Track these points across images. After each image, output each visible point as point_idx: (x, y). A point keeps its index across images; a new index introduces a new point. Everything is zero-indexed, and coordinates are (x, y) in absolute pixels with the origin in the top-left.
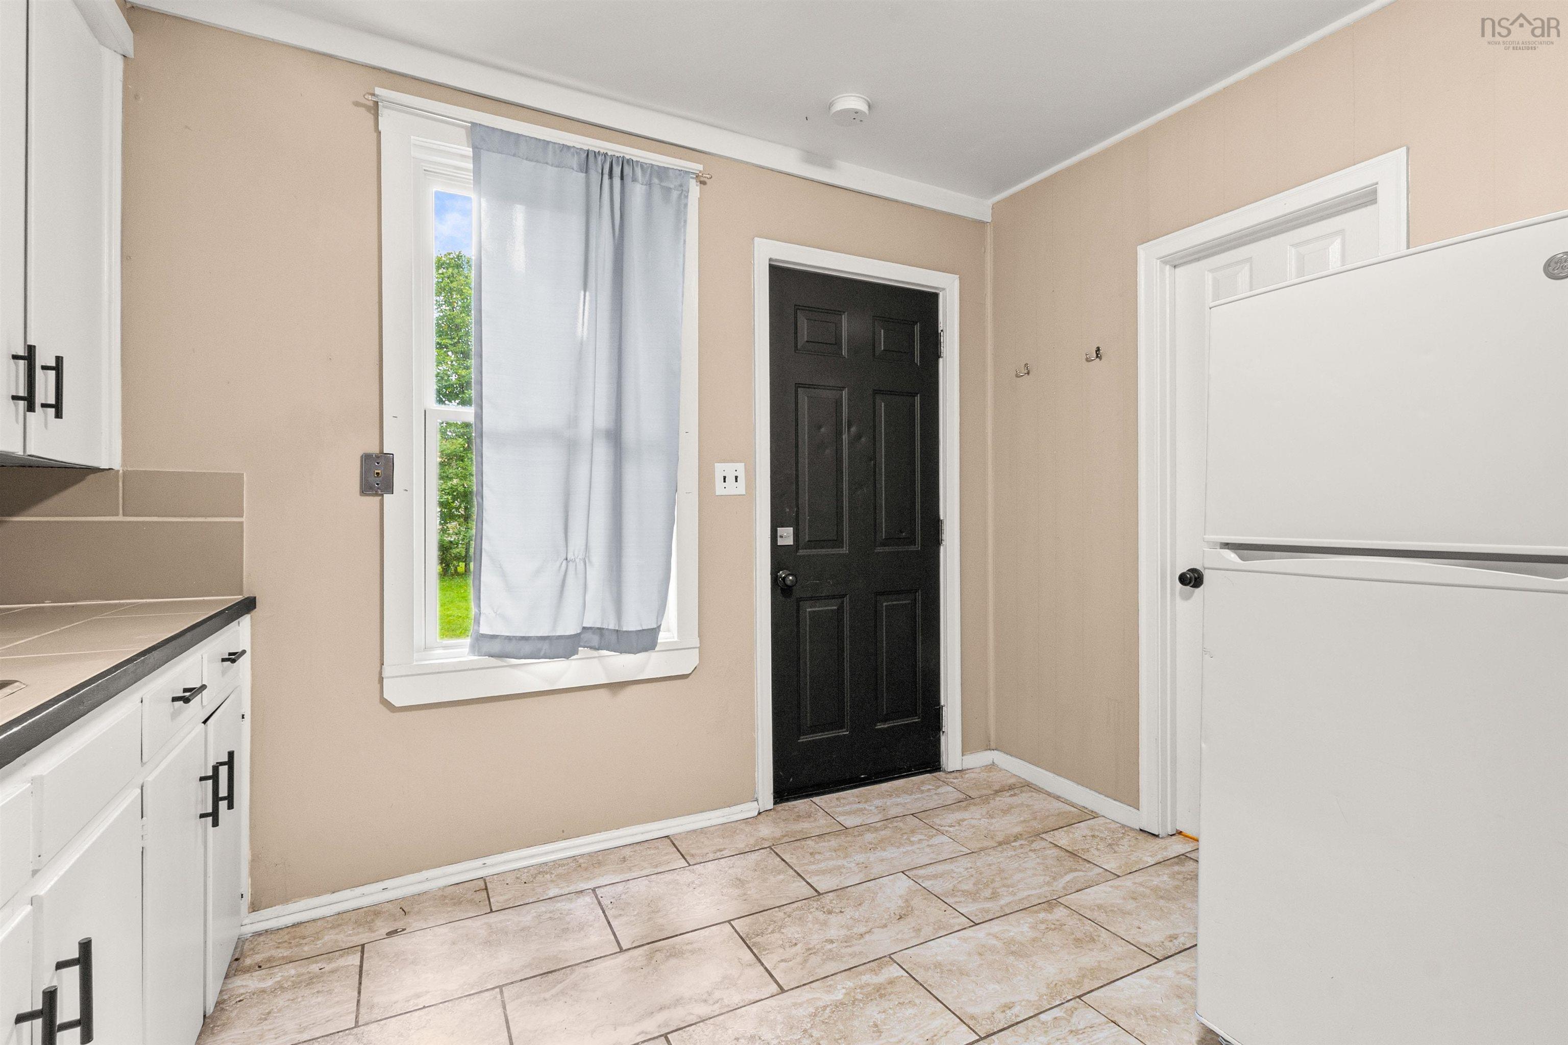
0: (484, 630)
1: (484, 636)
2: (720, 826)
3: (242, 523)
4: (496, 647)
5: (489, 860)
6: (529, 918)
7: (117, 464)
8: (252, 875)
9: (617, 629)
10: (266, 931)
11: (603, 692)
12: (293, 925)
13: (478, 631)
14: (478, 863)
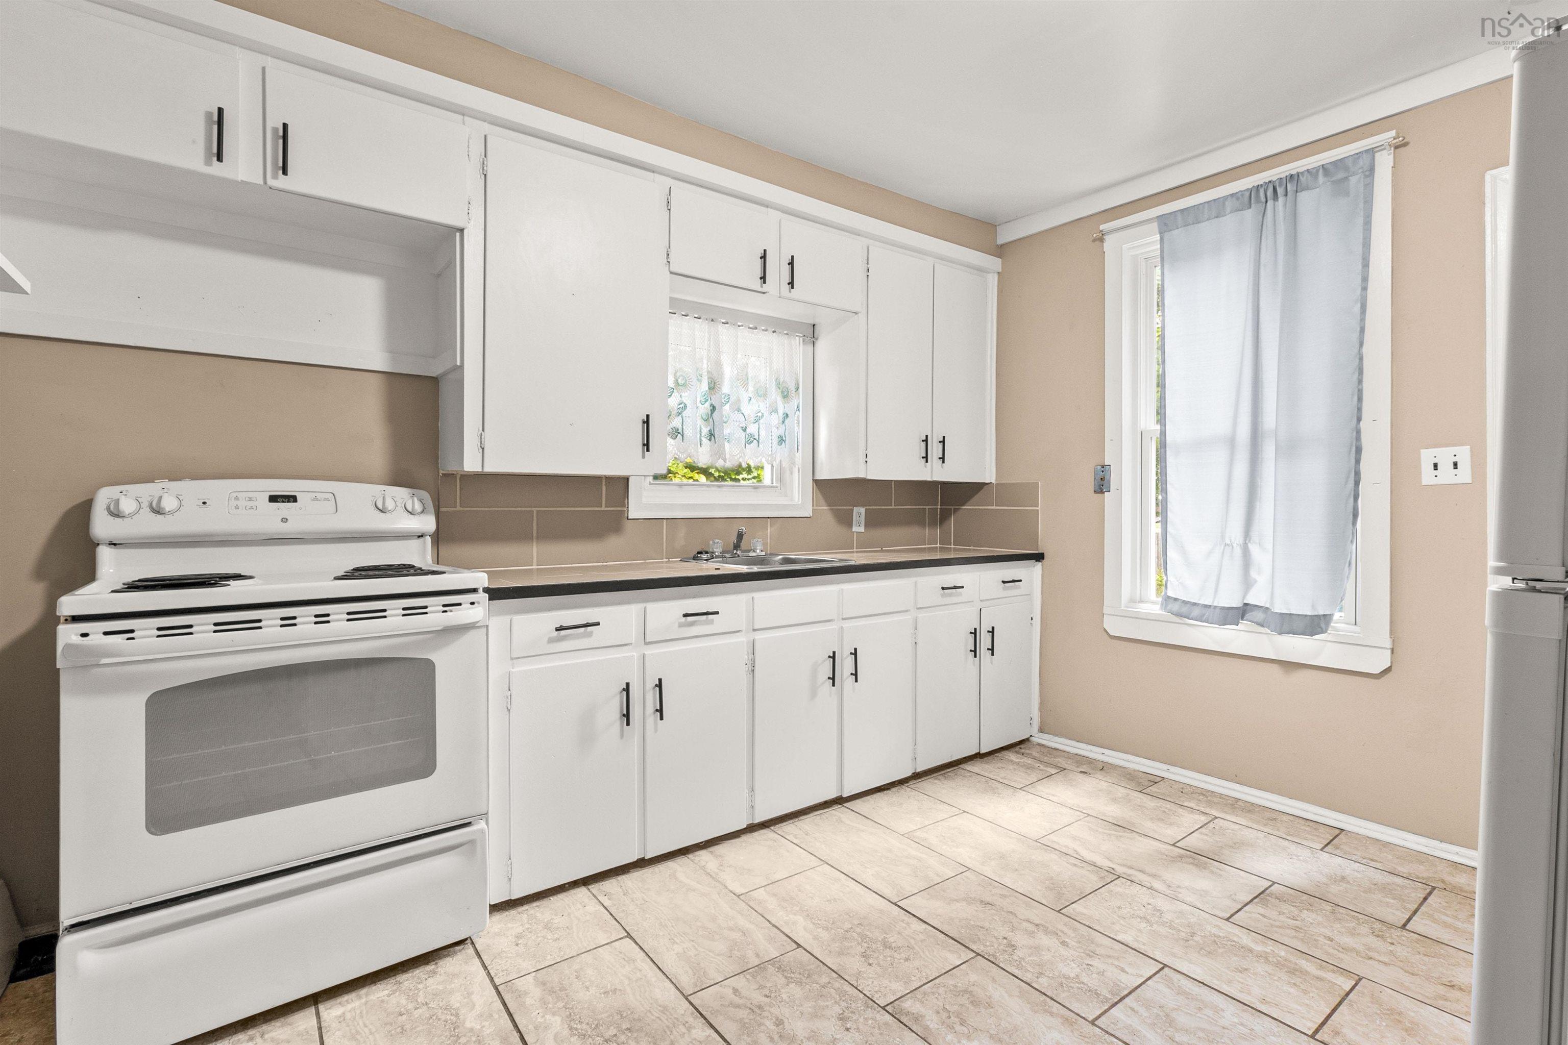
0: (1170, 593)
1: (1169, 597)
2: (1416, 853)
3: (1038, 510)
4: (1176, 607)
5: (1172, 769)
6: (1153, 804)
7: (993, 481)
8: (1040, 709)
9: (1267, 606)
10: (1043, 745)
11: (1275, 667)
12: (1055, 749)
13: (1166, 593)
14: (1165, 767)
